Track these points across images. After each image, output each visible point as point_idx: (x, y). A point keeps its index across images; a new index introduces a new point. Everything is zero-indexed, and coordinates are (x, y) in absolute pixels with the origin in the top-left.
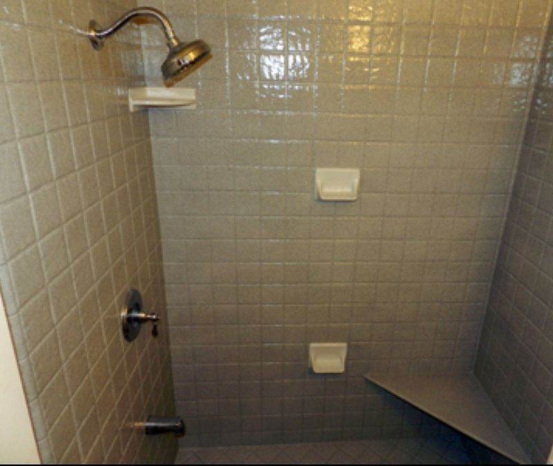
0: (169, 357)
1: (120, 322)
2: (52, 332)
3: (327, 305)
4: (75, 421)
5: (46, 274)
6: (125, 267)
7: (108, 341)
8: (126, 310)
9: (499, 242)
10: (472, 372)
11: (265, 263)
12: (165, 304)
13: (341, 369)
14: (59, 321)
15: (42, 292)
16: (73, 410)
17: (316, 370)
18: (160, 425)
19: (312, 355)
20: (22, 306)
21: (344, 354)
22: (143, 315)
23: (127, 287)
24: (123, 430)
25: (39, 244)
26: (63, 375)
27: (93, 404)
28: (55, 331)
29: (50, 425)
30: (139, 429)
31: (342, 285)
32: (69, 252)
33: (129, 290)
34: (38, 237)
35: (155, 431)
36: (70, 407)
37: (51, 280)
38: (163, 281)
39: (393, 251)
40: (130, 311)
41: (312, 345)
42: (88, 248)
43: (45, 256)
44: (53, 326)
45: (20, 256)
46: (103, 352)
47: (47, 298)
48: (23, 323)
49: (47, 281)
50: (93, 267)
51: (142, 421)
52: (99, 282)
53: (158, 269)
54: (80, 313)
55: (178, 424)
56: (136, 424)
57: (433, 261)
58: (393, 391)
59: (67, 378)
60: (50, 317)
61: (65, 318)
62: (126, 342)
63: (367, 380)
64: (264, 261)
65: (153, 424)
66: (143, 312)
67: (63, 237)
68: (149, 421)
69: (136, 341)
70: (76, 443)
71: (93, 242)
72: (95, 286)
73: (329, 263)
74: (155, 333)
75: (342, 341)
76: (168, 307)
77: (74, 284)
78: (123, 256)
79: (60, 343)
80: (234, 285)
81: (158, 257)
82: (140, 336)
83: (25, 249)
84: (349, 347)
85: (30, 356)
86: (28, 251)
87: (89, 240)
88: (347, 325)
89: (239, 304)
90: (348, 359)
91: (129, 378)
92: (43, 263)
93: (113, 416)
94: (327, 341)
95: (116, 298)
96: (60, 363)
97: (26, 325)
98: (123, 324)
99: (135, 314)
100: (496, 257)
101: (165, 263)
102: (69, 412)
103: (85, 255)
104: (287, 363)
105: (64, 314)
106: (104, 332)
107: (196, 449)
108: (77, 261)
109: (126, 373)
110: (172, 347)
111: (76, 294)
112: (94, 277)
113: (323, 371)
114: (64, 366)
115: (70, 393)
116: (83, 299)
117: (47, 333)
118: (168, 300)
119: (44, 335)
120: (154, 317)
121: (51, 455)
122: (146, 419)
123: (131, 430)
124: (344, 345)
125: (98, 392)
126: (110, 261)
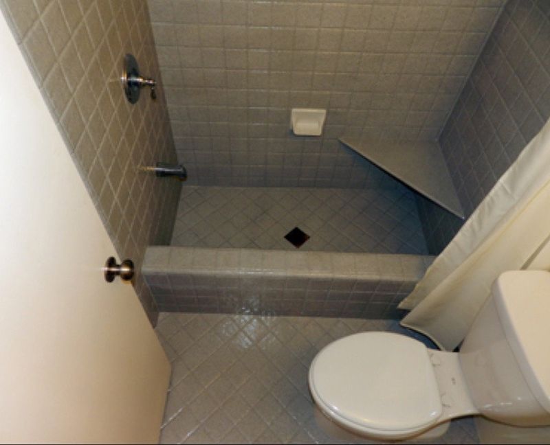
0: (167, 114)
1: (122, 87)
2: (71, 101)
3: (310, 73)
4: (103, 168)
5: (54, 49)
6: (118, 33)
7: (116, 104)
8: (126, 75)
9: (501, 9)
10: (436, 140)
11: (251, 28)
12: (158, 66)
13: (319, 133)
14: (75, 90)
15: (56, 66)
16: (101, 160)
17: (296, 132)
18: (167, 170)
19: (293, 119)
20: (44, 80)
21: (322, 120)
22: (140, 80)
23: (122, 53)
24: (139, 173)
25: (42, 18)
26: (87, 135)
27: (114, 155)
28: (74, 99)
29: (88, 171)
30: (151, 172)
31: (327, 53)
32: (67, 24)
33: (124, 55)
34: (38, 12)
35: (163, 174)
36: (98, 158)
37: (60, 53)
38: (153, 43)
39: (384, 18)
40: (129, 76)
41: (294, 110)
42: (81, 17)
43: (49, 31)
44: (71, 95)
45: (30, 34)
46: (114, 114)
47: (60, 70)
48: (48, 95)
49: (56, 55)
50: (90, 36)
51: (152, 166)
52: (98, 50)
53: (147, 31)
54: (89, 81)
55: (181, 170)
56: (148, 168)
57: (424, 30)
58: (362, 153)
59: (91, 136)
60: (67, 88)
61: (78, 87)
62: (130, 104)
63: (341, 143)
64: (251, 25)
65: (161, 169)
66: (141, 77)
67: (59, 9)
68: (157, 166)
69: (138, 103)
70: (108, 184)
71: (86, 10)
72: (96, 56)
73: (316, 29)
74: (153, 96)
75: (322, 107)
76: (161, 69)
77: (79, 55)
78: (114, 22)
79: (80, 108)
80: (222, 49)
81: (146, 17)
82: (141, 99)
83: (32, 25)
84: (328, 114)
85: (61, 121)
86: (34, 28)
87: (81, 9)
88: (328, 93)
89: (227, 68)
90: (325, 124)
91: (137, 134)
92: (50, 39)
93: (130, 164)
94: (308, 106)
95: (116, 64)
96: (83, 126)
97: (51, 96)
98: (125, 88)
99: (134, 79)
100: (493, 27)
101: (153, 24)
102: (98, 163)
103: (81, 25)
104: (270, 125)
105: (77, 84)
106: (111, 97)
107: (196, 187)
108: (76, 32)
109: (135, 131)
110: (169, 105)
111: (83, 66)
112: (94, 46)
113: (303, 133)
114: (87, 127)
115: (95, 148)
116: (89, 68)
117: (68, 101)
118: (160, 62)
119: (66, 103)
120: (151, 82)
121: (93, 192)
122: (155, 165)
123: (145, 172)
124: (324, 111)
125: (116, 146)
126: (103, 26)
